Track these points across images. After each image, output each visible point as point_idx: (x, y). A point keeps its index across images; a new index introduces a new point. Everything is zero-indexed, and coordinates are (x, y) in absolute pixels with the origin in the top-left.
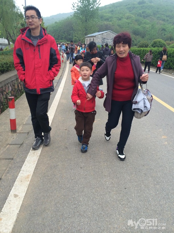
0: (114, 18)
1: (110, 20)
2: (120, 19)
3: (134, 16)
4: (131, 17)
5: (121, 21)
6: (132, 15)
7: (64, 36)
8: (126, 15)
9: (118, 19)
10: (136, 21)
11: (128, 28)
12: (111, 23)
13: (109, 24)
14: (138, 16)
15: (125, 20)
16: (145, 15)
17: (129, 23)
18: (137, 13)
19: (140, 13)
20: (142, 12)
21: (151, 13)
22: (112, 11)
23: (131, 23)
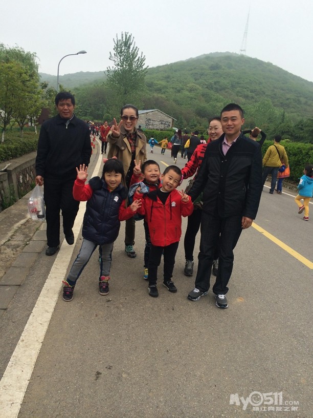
0: (170, 88)
1: (163, 91)
2: (179, 91)
3: (200, 88)
4: (196, 89)
5: (180, 93)
6: (198, 86)
7: (89, 111)
8: (188, 85)
9: (176, 90)
10: (203, 95)
11: (189, 106)
12: (163, 96)
13: (161, 97)
14: (207, 88)
15: (187, 93)
16: (219, 87)
17: (192, 98)
18: (206, 83)
19: (211, 83)
20: (213, 83)
21: (227, 84)
22: (168, 77)
23: (195, 98)
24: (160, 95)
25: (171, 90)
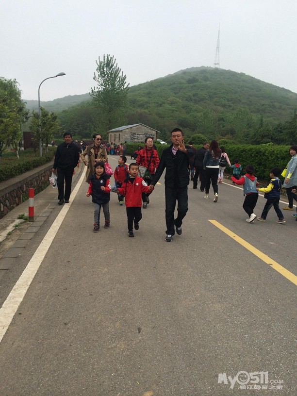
1: (145, 106)
2: (161, 105)
3: (180, 101)
4: (176, 103)
5: (161, 107)
6: (178, 99)
7: (78, 131)
8: (169, 99)
9: (158, 105)
10: (183, 107)
11: (172, 118)
12: (146, 111)
14: (186, 100)
15: (168, 106)
16: (197, 99)
17: (173, 111)
18: (186, 96)
20: (192, 95)
21: (206, 96)
22: (149, 93)
23: (176, 111)
24: (143, 110)
25: (153, 104)
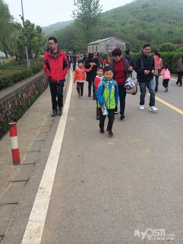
1: (112, 26)
2: (123, 25)
3: (138, 21)
4: (134, 22)
5: (124, 26)
6: (136, 20)
7: (65, 45)
8: (129, 20)
9: (121, 24)
10: (140, 25)
11: (132, 33)
13: (112, 30)
14: (142, 20)
15: (129, 25)
16: (150, 19)
17: (133, 28)
18: (141, 17)
19: (144, 17)
20: (146, 16)
21: (156, 16)
22: (114, 17)
23: (135, 28)
24: (111, 29)
25: (118, 24)
